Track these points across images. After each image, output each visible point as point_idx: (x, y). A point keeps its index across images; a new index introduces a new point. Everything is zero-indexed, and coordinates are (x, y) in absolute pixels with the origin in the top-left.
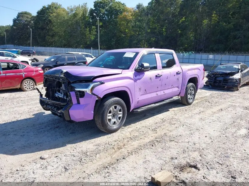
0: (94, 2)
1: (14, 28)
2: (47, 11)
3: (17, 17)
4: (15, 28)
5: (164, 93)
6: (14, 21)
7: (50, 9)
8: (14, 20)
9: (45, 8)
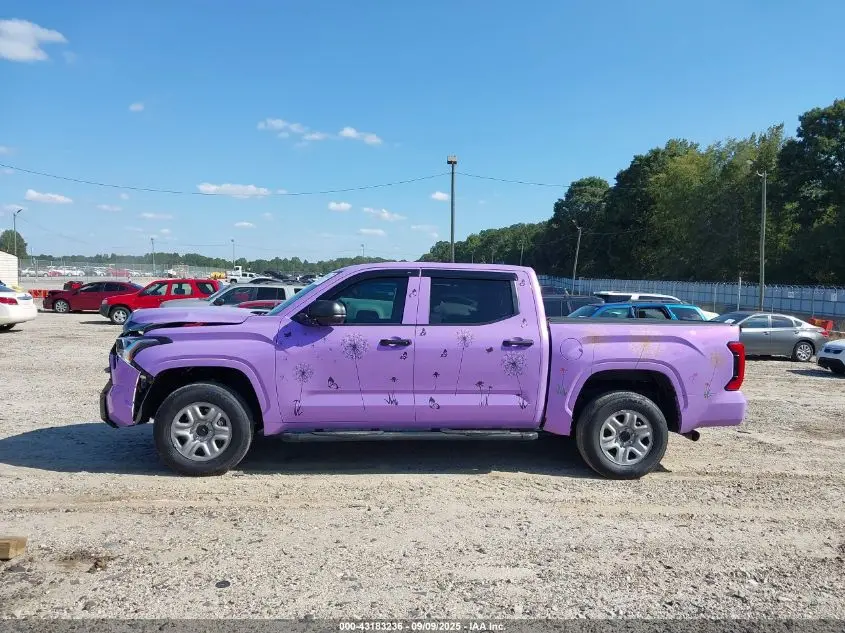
0: (801, 119)
1: (552, 228)
2: (647, 168)
3: (567, 196)
4: (555, 226)
5: (431, 404)
6: (558, 207)
7: (653, 161)
8: (556, 204)
9: (640, 160)
